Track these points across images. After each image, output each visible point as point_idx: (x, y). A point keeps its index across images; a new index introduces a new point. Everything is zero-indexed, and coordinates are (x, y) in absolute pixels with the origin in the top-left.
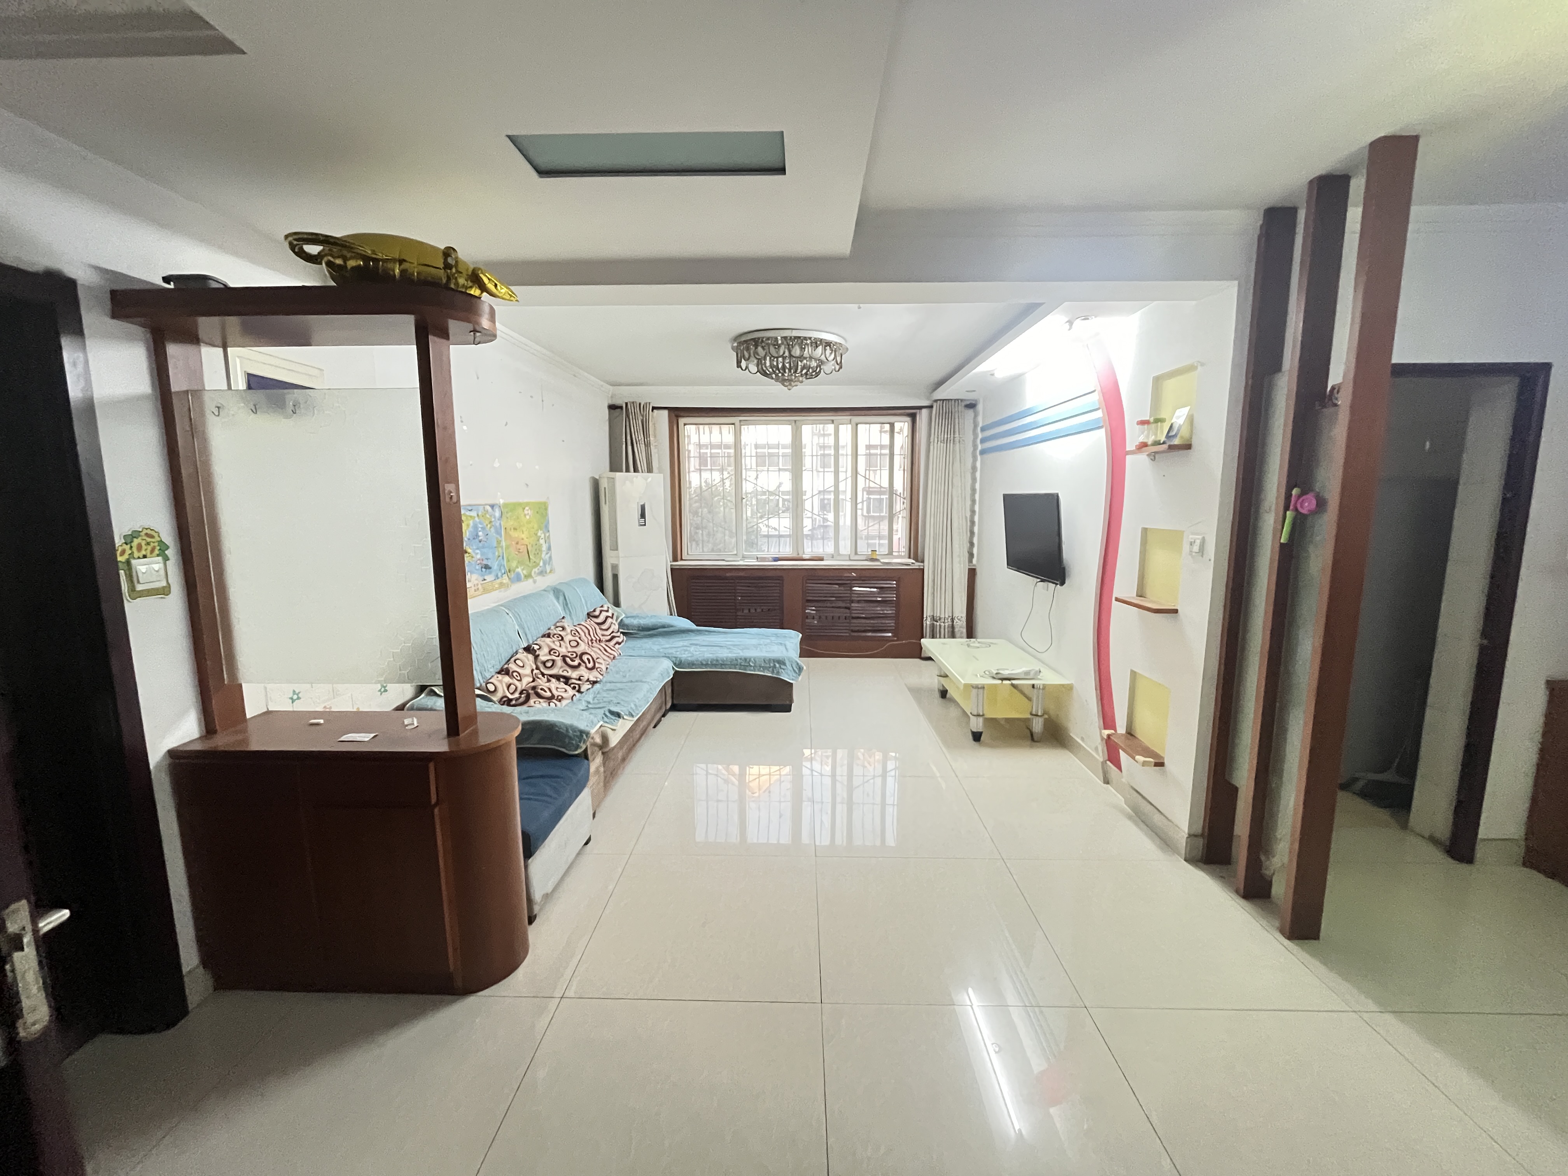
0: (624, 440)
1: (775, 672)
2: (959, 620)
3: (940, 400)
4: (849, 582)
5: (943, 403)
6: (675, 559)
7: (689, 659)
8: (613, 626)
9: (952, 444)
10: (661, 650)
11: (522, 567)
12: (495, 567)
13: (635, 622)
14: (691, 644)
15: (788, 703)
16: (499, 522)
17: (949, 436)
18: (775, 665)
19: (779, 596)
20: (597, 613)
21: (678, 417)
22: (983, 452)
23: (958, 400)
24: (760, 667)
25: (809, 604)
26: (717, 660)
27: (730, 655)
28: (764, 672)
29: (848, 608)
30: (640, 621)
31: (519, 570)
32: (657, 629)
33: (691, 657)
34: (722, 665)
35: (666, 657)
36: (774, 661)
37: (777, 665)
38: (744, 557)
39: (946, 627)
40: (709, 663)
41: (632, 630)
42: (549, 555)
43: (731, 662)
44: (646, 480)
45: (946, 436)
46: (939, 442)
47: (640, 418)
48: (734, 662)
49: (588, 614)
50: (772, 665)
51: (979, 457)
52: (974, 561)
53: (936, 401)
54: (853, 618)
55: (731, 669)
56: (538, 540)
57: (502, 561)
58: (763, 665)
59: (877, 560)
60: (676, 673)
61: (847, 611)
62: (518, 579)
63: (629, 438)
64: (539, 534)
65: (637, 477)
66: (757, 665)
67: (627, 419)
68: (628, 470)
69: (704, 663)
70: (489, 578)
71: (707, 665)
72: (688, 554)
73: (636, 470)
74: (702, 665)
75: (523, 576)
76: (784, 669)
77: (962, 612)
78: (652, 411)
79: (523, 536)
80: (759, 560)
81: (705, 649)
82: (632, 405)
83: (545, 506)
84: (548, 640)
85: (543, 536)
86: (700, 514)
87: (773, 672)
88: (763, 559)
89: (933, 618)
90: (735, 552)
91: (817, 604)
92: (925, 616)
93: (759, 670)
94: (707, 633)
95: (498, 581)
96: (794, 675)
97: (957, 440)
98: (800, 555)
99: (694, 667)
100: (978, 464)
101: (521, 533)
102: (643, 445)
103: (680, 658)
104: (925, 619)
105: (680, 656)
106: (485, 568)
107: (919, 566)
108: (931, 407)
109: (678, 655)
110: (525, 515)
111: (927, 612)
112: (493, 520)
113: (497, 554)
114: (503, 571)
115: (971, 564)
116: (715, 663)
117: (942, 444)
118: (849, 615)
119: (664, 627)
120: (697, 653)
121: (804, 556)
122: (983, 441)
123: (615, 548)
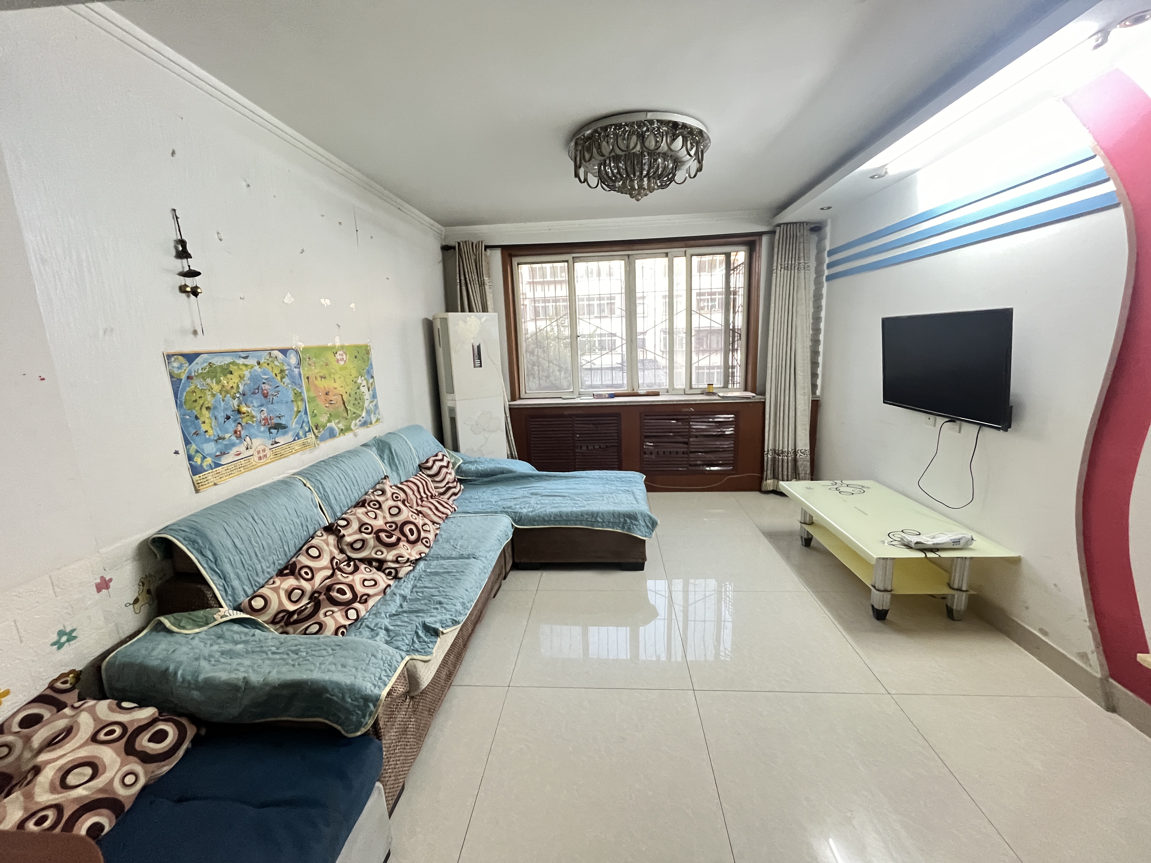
0: (458, 281)
1: (626, 527)
2: (801, 452)
3: (784, 224)
4: (688, 417)
5: (787, 227)
6: (513, 398)
7: (530, 514)
8: (448, 476)
9: (796, 271)
10: (500, 503)
11: (337, 421)
12: (293, 425)
13: (473, 467)
14: (532, 494)
15: (640, 561)
16: (296, 371)
17: (793, 262)
18: (626, 520)
19: (617, 433)
20: (430, 464)
21: (511, 256)
22: (829, 278)
23: (803, 223)
24: (609, 522)
25: (646, 440)
26: (561, 516)
27: (574, 509)
28: (613, 528)
29: (686, 443)
30: (478, 467)
31: (333, 424)
32: (496, 475)
33: (532, 511)
34: (567, 521)
35: (505, 512)
36: (624, 516)
37: (628, 521)
38: (580, 395)
39: (790, 460)
40: (552, 519)
41: (470, 477)
42: (374, 403)
43: (576, 517)
44: (480, 319)
45: (790, 262)
46: (783, 270)
47: (473, 257)
48: (579, 517)
49: (419, 466)
50: (622, 520)
51: (825, 284)
52: (818, 392)
53: (779, 225)
54: (691, 452)
55: (576, 525)
56: (359, 388)
57: (304, 416)
58: (612, 521)
59: (714, 394)
60: (516, 531)
61: (686, 446)
62: (332, 434)
63: (462, 278)
64: (359, 381)
65: (470, 317)
66: (606, 520)
67: (461, 260)
68: (463, 311)
69: (547, 519)
70: (282, 440)
71: (549, 522)
72: (525, 393)
73: (471, 310)
74: (544, 521)
75: (337, 430)
76: (635, 525)
77: (805, 445)
78: (485, 250)
79: (336, 385)
80: (595, 397)
81: (546, 500)
82: (464, 244)
83: (366, 350)
84: (361, 511)
85: (364, 383)
86: (536, 354)
87: (623, 528)
88: (600, 396)
89: (774, 451)
90: (572, 390)
91: (654, 440)
92: (766, 450)
93: (608, 527)
94: (548, 478)
95: (300, 441)
96: (648, 531)
97: (802, 266)
98: (635, 391)
99: (536, 523)
100: (824, 291)
101: (333, 381)
102: (478, 286)
103: (520, 513)
104: (766, 453)
105: (520, 511)
106: (275, 428)
107: (761, 399)
108: (773, 232)
109: (518, 509)
110: (338, 361)
111: (769, 444)
112: (285, 368)
113: (295, 409)
114: (307, 429)
115: (814, 396)
116: (559, 517)
117: (786, 271)
118: (686, 450)
119: (502, 473)
120: (539, 506)
121: (639, 392)
122: (830, 266)
123: (452, 391)
